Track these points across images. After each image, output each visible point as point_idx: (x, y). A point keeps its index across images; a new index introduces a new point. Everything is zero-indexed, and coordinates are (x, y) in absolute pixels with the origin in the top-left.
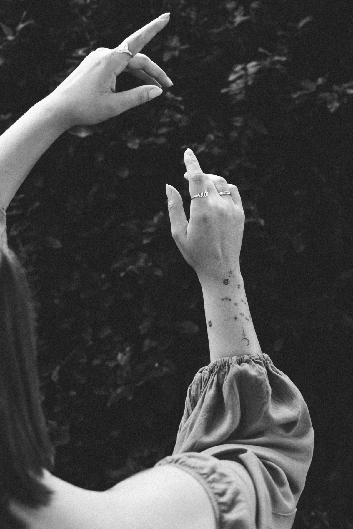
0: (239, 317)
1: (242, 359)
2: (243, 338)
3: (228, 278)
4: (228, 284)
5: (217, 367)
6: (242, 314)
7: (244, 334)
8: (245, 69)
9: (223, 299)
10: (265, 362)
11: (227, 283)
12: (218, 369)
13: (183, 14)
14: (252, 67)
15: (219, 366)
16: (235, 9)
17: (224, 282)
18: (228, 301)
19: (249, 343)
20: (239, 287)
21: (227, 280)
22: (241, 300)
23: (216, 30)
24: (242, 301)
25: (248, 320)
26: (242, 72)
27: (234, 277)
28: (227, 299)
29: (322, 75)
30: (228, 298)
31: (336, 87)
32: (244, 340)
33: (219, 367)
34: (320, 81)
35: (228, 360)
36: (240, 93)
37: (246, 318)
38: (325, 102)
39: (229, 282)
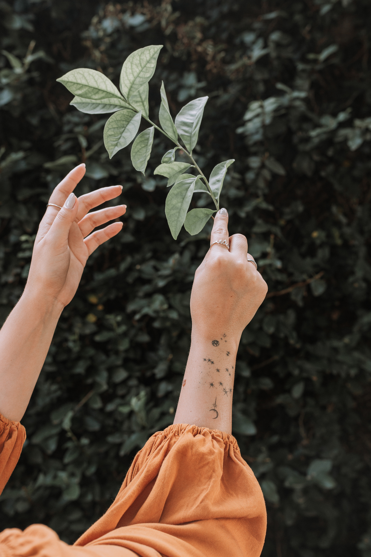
0: (216, 385)
1: (202, 430)
2: (212, 409)
3: (219, 340)
4: (217, 346)
5: (172, 432)
6: (221, 384)
7: (215, 405)
8: (262, 107)
9: (205, 360)
10: (227, 443)
11: (216, 344)
12: (172, 434)
13: (200, 49)
14: (270, 104)
15: (174, 431)
16: (254, 43)
17: (213, 342)
18: (210, 363)
19: (217, 417)
20: (228, 354)
21: (218, 342)
22: (225, 368)
23: (233, 67)
24: (227, 370)
25: (226, 392)
26: (259, 110)
27: (226, 341)
28: (209, 360)
29: (343, 110)
30: (211, 361)
31: (358, 123)
32: (213, 411)
33: (173, 433)
34: (342, 117)
35: (185, 427)
36: (257, 132)
37: (224, 389)
38: (346, 140)
39: (219, 345)
